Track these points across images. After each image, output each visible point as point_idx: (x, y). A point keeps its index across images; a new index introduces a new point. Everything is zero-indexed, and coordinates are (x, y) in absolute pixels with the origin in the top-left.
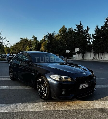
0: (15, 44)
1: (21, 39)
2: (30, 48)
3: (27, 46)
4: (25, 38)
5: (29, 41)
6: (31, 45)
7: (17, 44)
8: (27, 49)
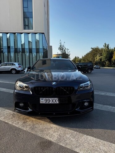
0: (85, 55)
1: (92, 48)
2: (100, 57)
3: (97, 56)
4: (96, 47)
5: (100, 50)
6: (101, 55)
7: (88, 54)
8: (97, 58)
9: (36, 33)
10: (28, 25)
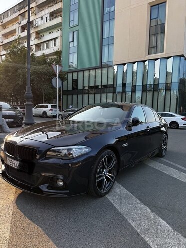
9: (168, 58)
10: (156, 47)
